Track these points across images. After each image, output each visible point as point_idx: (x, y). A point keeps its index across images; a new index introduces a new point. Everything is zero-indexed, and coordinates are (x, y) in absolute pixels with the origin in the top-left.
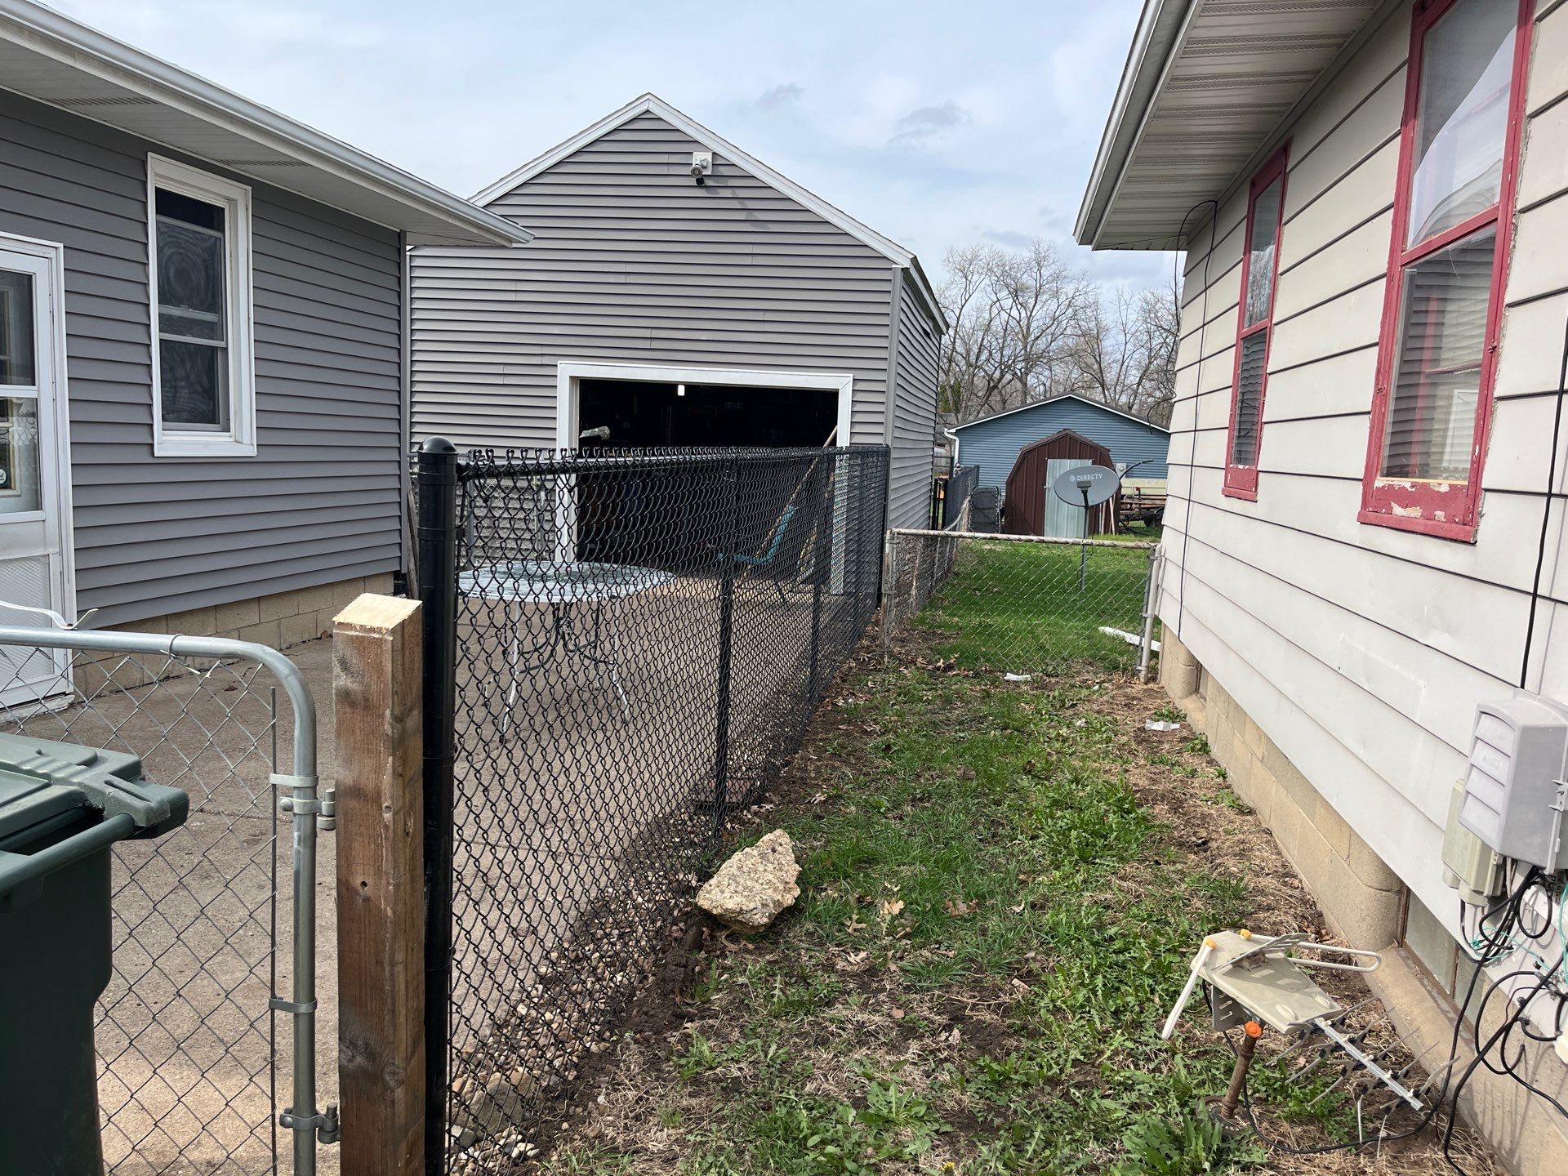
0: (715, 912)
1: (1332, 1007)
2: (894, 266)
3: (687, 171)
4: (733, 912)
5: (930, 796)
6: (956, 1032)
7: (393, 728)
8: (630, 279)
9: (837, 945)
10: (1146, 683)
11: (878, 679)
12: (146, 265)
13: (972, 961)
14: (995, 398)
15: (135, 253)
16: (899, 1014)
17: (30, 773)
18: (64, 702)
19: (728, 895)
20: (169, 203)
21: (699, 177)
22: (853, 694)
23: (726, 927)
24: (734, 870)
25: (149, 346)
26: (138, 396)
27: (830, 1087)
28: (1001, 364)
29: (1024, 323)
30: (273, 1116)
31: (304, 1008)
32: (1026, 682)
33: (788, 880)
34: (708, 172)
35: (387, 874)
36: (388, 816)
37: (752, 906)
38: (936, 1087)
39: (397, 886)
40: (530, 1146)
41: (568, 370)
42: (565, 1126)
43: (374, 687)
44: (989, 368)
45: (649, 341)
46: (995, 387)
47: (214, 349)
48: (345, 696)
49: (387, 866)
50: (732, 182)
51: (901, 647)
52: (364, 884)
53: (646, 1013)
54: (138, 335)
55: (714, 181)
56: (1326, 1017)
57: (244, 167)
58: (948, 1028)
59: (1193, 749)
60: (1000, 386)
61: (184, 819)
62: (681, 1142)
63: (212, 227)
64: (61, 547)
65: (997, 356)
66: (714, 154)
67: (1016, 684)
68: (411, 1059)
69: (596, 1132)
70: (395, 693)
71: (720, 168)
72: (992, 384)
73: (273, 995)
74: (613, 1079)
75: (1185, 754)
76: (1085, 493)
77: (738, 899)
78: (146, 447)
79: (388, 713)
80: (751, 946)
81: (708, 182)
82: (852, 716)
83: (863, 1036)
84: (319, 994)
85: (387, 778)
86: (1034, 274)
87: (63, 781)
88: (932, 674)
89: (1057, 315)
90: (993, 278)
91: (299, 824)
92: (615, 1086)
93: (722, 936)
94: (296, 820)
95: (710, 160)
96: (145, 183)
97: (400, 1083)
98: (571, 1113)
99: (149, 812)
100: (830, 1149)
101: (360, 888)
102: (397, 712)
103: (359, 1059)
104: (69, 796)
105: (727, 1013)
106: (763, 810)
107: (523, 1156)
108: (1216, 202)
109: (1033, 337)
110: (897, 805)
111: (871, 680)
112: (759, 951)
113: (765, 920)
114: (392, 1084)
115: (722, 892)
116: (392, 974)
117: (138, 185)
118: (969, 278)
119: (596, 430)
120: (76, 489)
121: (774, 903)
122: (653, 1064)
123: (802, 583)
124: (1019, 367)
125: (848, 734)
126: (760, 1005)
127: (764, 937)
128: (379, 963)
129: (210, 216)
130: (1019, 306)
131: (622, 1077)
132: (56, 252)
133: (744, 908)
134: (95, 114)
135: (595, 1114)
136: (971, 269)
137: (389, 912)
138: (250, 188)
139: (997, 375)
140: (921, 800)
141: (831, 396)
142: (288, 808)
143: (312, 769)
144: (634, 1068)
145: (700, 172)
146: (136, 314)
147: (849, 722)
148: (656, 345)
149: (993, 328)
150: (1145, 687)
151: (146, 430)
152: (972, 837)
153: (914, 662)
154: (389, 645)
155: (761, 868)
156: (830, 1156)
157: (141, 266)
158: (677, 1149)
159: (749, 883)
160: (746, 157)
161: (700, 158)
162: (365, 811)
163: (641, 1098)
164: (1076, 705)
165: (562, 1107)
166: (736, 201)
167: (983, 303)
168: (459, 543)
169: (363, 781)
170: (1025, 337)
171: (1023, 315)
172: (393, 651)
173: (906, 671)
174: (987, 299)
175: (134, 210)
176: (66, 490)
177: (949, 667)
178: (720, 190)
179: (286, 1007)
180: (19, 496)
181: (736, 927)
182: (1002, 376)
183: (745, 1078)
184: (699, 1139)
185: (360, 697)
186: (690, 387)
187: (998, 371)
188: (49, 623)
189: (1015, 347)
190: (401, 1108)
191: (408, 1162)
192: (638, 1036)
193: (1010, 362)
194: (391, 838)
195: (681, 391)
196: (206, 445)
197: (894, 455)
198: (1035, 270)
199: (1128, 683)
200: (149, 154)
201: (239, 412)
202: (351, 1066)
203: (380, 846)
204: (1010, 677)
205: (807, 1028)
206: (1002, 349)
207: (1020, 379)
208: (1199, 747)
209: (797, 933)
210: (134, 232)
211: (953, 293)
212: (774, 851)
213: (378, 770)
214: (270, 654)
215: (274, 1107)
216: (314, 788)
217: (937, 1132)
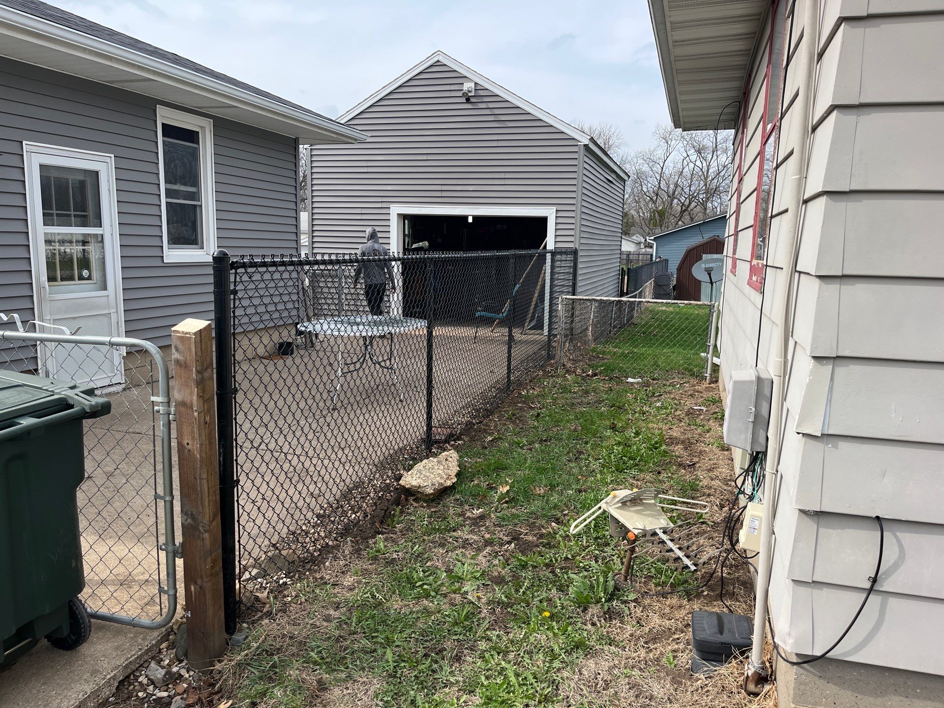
0: (407, 487)
1: (668, 524)
2: (579, 143)
3: (460, 94)
4: (415, 487)
5: (551, 439)
6: (513, 545)
7: (196, 376)
8: (429, 157)
9: (469, 506)
10: (710, 384)
11: (551, 380)
12: (157, 164)
13: (535, 514)
14: (687, 218)
15: (151, 157)
16: (487, 536)
17: (46, 390)
18: (120, 388)
19: (414, 479)
20: (168, 130)
21: (467, 97)
22: (534, 388)
23: (414, 495)
24: (421, 468)
25: (160, 206)
26: (154, 231)
27: (439, 564)
28: (689, 195)
29: (705, 169)
30: (158, 545)
31: (168, 498)
32: (638, 383)
33: (451, 474)
34: (473, 94)
35: (196, 439)
36: (196, 414)
37: (425, 484)
38: (491, 566)
39: (201, 445)
40: (288, 580)
41: (396, 210)
42: (308, 573)
43: (188, 358)
44: (683, 199)
45: (440, 192)
46: (685, 210)
47: (195, 206)
48: (177, 362)
49: (196, 436)
50: (486, 99)
51: (572, 364)
52: (188, 444)
53: (361, 530)
54: (153, 200)
55: (476, 99)
56: (660, 529)
57: (208, 109)
58: (509, 543)
59: (716, 418)
60: (689, 209)
61: (109, 412)
62: (359, 582)
63: (193, 142)
64: (117, 309)
65: (687, 190)
66: (476, 83)
67: (632, 384)
68: (212, 522)
69: (321, 576)
70: (197, 361)
71: (479, 91)
72: (684, 208)
73: (156, 493)
74: (335, 556)
75: (711, 421)
76: (710, 275)
77: (419, 481)
78: (160, 258)
79: (194, 369)
80: (425, 505)
81: (473, 100)
82: (527, 400)
83: (466, 544)
84: (174, 492)
85: (195, 398)
86: (711, 139)
87: (58, 393)
88: (583, 379)
89: (726, 163)
90: (685, 142)
91: (163, 418)
92: (335, 558)
93: (411, 499)
94: (161, 416)
95: (473, 87)
96: (156, 121)
97: (206, 531)
98: (312, 568)
99: (91, 406)
100: (425, 587)
101: (186, 445)
102: (199, 369)
103: (189, 520)
104: (60, 399)
105: (402, 532)
106: (457, 444)
107: (285, 584)
108: (740, 102)
109: (710, 178)
110: (531, 443)
111: (546, 381)
112: (429, 507)
113: (432, 491)
114: (202, 531)
115: (412, 477)
116: (200, 483)
117: (152, 122)
118: (669, 143)
119: (421, 243)
120: (124, 280)
121: (439, 483)
122: (357, 552)
123: (529, 329)
124: (701, 197)
125: (521, 409)
126: (418, 529)
127: (433, 501)
128: (195, 478)
129: (192, 136)
130: (702, 159)
131: (339, 555)
132: (110, 158)
133: (421, 485)
134: (128, 87)
135: (323, 569)
136: (670, 137)
137: (198, 456)
138: (212, 120)
139: (687, 203)
140: (545, 441)
141: (543, 221)
142: (158, 411)
143: (168, 394)
144: (347, 552)
145: (467, 94)
146: (152, 189)
147: (524, 403)
148: (444, 194)
149: (684, 174)
150: (709, 386)
151: (159, 249)
152: (564, 459)
153: (574, 372)
154: (193, 340)
155: (436, 468)
156: (425, 590)
157: (154, 164)
158: (356, 585)
159: (427, 474)
160: (493, 84)
161: (468, 86)
162: (186, 412)
163: (347, 565)
164: (661, 395)
165: (308, 566)
166: (488, 110)
167: (678, 158)
168: (234, 297)
169: (186, 399)
170: (706, 179)
171: (704, 164)
172: (195, 342)
173: (569, 377)
174: (680, 156)
175: (149, 135)
176: (119, 280)
177: (595, 375)
178: (479, 104)
179: (161, 498)
180: (96, 283)
181: (419, 495)
182: (690, 203)
183: (399, 558)
184: (367, 581)
185: (183, 362)
186: (474, 218)
187: (688, 200)
188: (63, 333)
189: (698, 185)
190: (208, 543)
191: (212, 567)
192: (353, 539)
193: (695, 194)
194: (197, 423)
195: (470, 220)
196: (192, 256)
197: (580, 254)
198: (712, 136)
199: (699, 383)
200: (157, 106)
201: (208, 239)
202: (186, 523)
203: (193, 427)
204: (630, 380)
205: (437, 539)
206: (690, 186)
207: (702, 204)
208: (719, 417)
209: (450, 500)
210: (150, 146)
211: (659, 152)
212: (446, 460)
213: (191, 393)
214: (149, 345)
215: (158, 542)
216: (169, 402)
217: (483, 584)
